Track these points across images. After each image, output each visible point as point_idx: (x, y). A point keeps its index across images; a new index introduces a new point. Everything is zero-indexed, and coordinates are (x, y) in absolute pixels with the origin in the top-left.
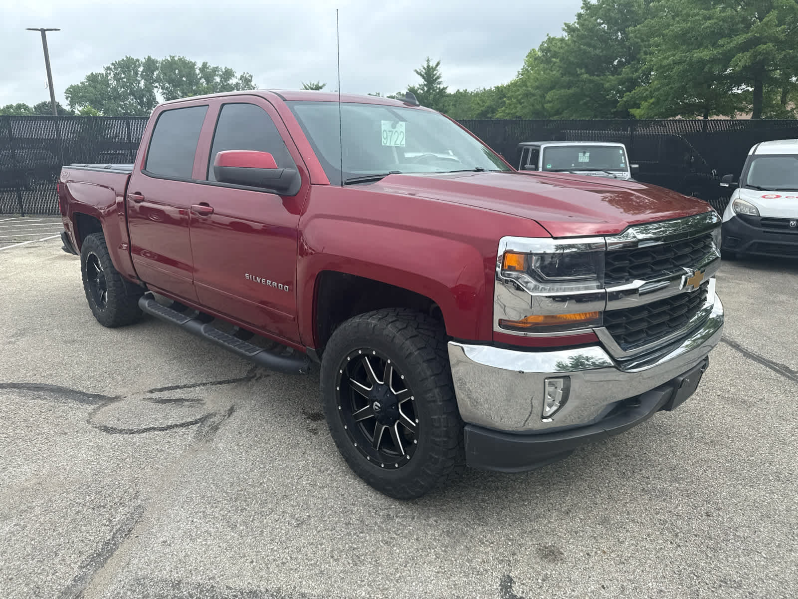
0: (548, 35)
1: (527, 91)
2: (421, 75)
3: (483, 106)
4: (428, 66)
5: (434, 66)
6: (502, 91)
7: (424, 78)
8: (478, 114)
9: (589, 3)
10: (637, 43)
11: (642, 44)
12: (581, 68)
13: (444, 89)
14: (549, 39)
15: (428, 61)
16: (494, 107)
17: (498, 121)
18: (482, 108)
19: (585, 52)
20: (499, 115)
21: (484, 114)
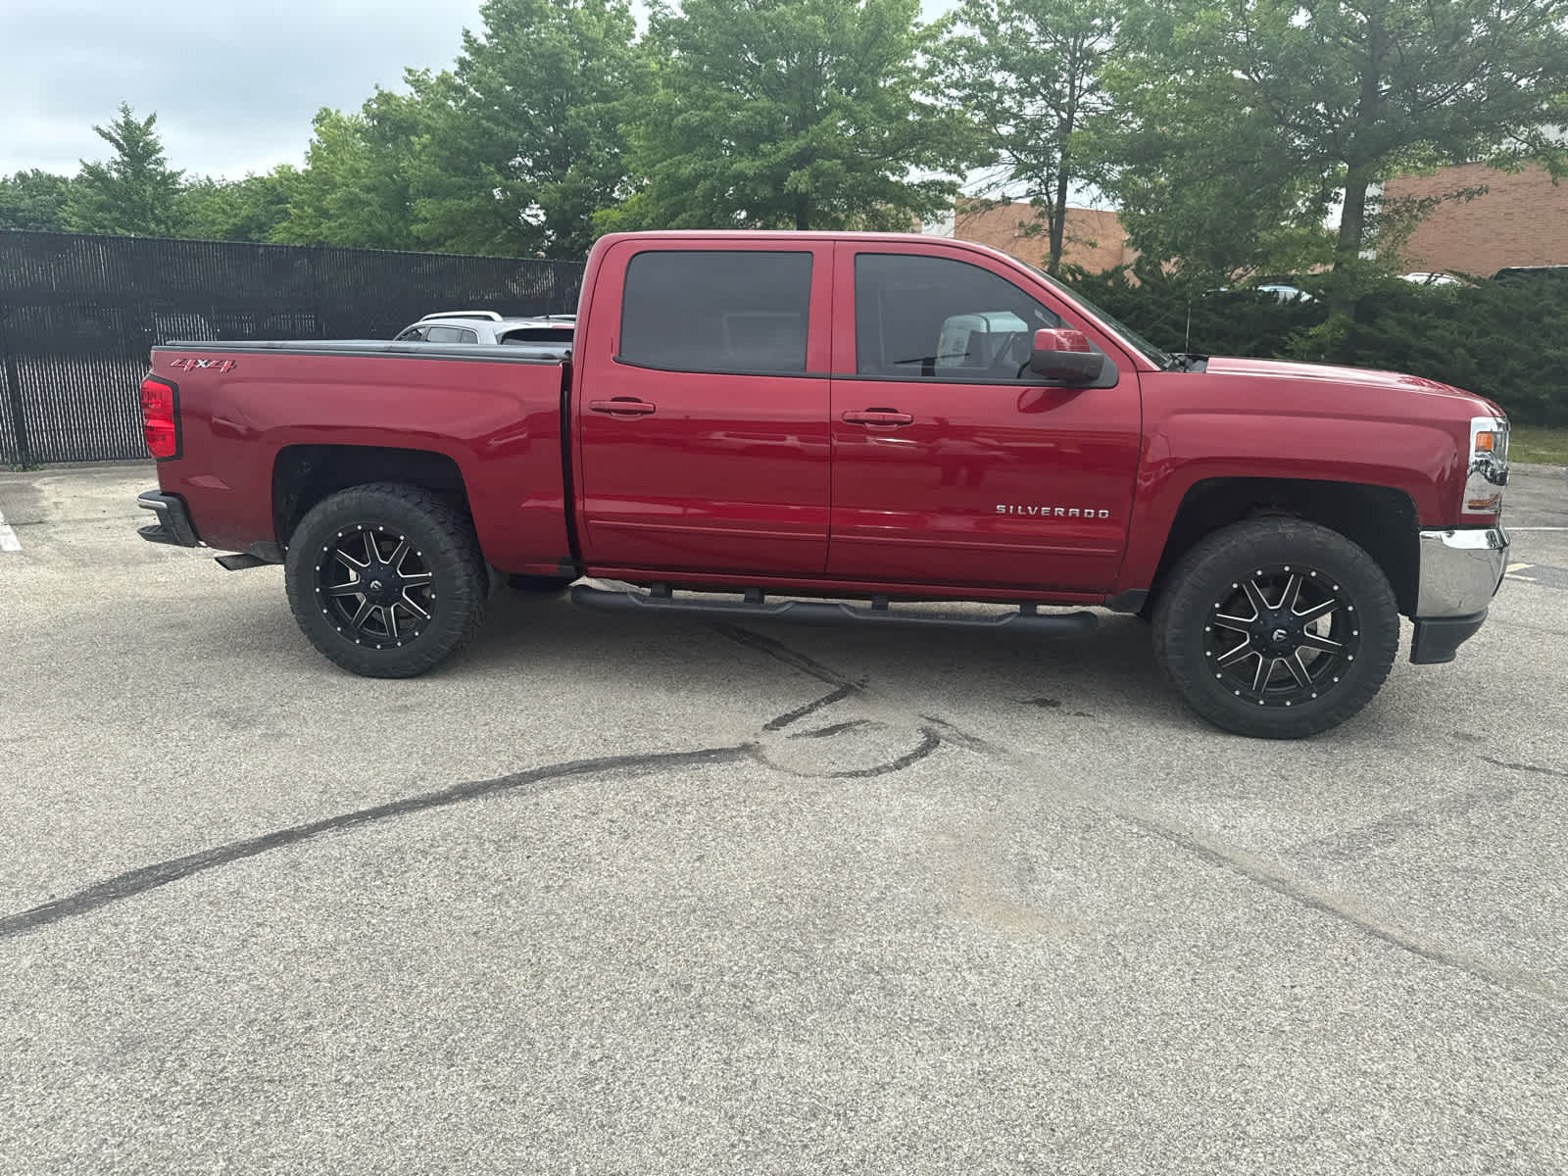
0: (377, 87)
1: (350, 193)
2: (112, 140)
3: (235, 216)
4: (128, 123)
5: (142, 124)
6: (274, 188)
7: (119, 146)
8: (227, 232)
9: (475, 41)
10: (582, 128)
11: (590, 130)
12: (488, 163)
13: (173, 175)
14: (381, 94)
15: (126, 111)
16: (263, 219)
17: (279, 248)
18: (235, 221)
19: (486, 132)
20: (278, 236)
21: (241, 231)
